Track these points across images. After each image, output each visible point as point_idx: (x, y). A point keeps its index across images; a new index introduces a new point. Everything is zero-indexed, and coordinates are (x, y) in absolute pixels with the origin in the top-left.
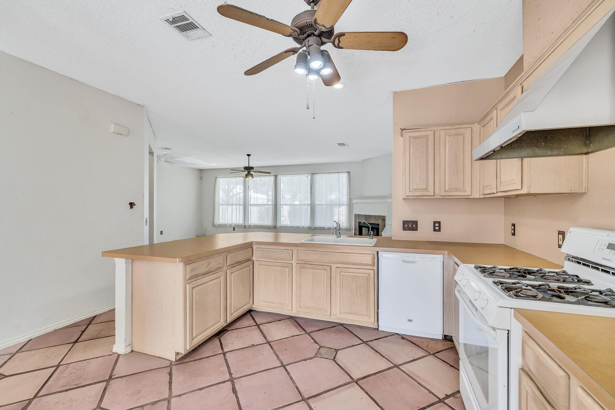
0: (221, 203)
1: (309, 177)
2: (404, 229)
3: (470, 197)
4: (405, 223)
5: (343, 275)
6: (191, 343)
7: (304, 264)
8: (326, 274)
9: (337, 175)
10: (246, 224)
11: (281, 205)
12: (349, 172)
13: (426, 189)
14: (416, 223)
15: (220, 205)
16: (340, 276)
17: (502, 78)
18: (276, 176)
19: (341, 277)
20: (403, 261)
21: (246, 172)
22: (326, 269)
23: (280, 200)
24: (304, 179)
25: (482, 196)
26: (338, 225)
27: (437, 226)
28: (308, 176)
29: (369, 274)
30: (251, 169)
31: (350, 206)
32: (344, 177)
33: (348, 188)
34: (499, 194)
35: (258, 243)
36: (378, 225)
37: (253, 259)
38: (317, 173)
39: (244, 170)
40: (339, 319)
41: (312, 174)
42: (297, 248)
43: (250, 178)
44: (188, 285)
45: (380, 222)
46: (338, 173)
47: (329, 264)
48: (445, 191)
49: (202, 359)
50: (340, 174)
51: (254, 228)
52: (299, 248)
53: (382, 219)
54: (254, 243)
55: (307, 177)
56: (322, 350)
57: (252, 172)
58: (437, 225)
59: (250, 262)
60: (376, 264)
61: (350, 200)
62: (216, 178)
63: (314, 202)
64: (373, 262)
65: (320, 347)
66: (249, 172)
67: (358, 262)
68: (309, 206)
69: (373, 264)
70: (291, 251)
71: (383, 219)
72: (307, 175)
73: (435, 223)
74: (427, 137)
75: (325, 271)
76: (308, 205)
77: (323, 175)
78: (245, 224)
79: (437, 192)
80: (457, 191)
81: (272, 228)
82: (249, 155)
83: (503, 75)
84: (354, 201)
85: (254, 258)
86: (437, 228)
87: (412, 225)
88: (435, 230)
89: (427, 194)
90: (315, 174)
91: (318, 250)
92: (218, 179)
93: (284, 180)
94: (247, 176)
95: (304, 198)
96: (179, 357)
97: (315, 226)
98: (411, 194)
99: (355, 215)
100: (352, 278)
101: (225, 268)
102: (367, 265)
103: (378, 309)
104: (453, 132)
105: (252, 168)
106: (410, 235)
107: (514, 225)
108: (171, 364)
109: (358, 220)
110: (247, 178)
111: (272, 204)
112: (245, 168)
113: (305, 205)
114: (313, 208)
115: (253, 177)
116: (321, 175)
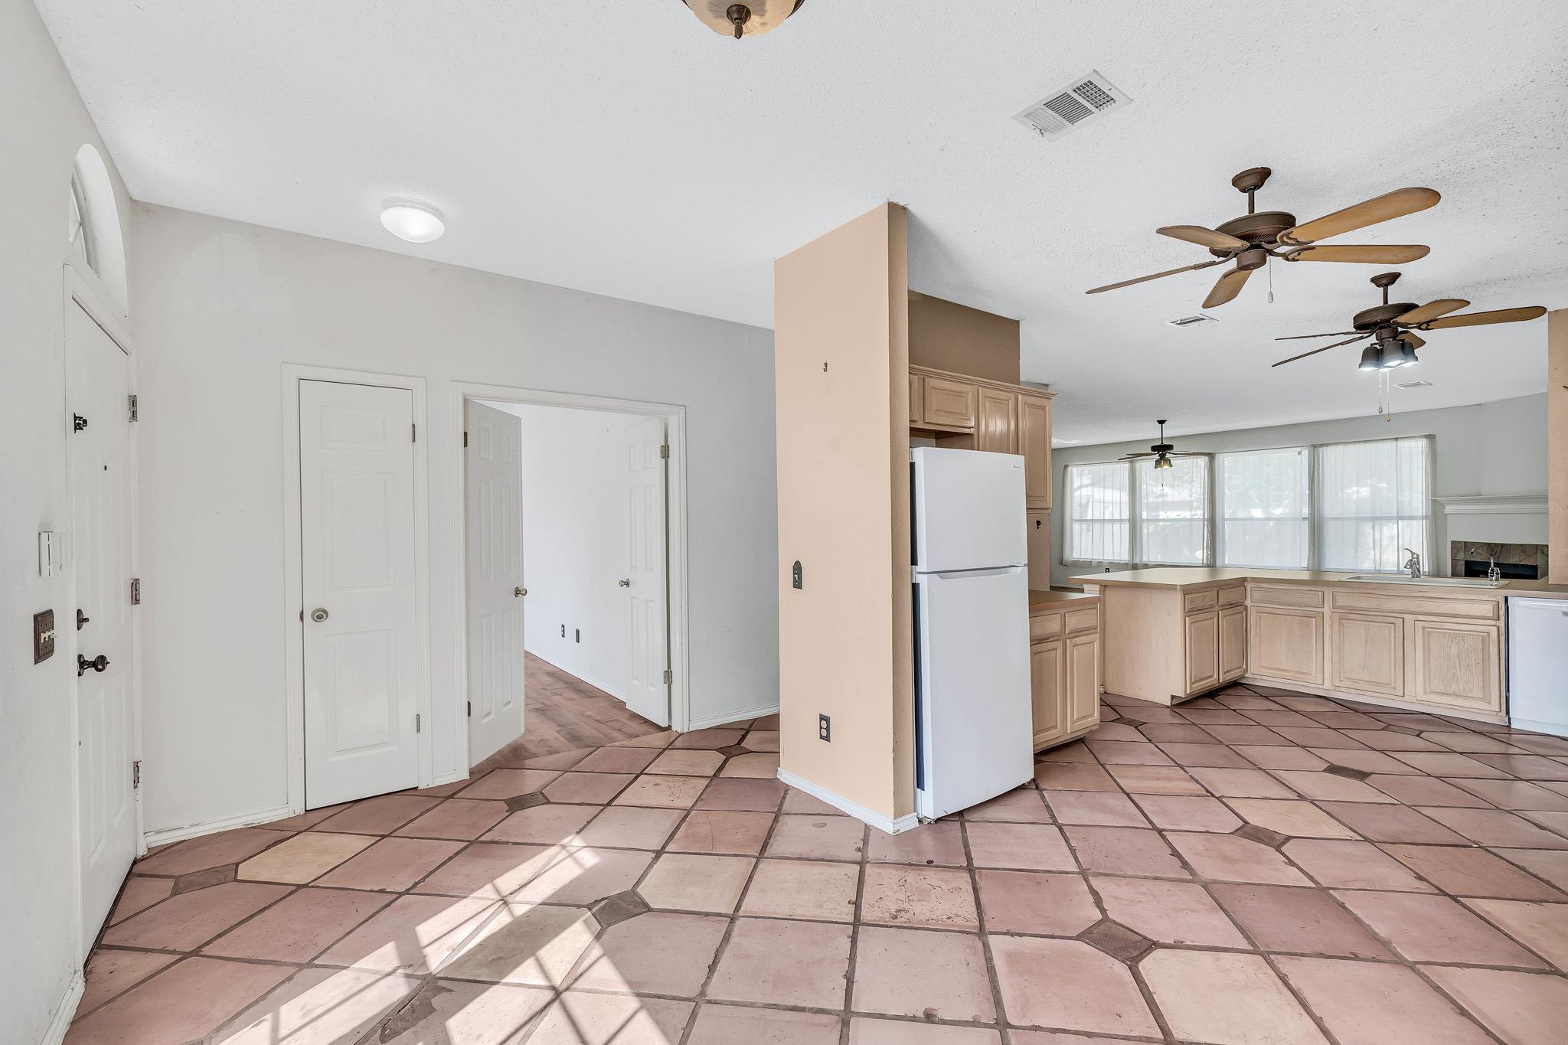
0: (1076, 516)
1: (1305, 452)
5: (1429, 633)
6: (1191, 689)
7: (1346, 614)
8: (1393, 628)
9: (1392, 444)
10: (1136, 561)
11: (1224, 519)
12: (1431, 437)
15: (1073, 520)
16: (1423, 635)
18: (1211, 456)
19: (1426, 636)
20: (1564, 613)
21: (1157, 457)
22: (1394, 622)
23: (1223, 510)
24: (1293, 460)
26: (1415, 556)
28: (1303, 452)
29: (1488, 633)
30: (1167, 449)
31: (1436, 519)
32: (1417, 448)
33: (1429, 476)
35: (1255, 580)
36: (1535, 568)
37: (1246, 603)
38: (1328, 445)
39: (1151, 452)
40: (1421, 702)
41: (1314, 446)
42: (1332, 589)
43: (1166, 467)
44: (1187, 618)
46: (1396, 439)
47: (1399, 615)
50: (1399, 441)
52: (1337, 589)
53: (1537, 549)
54: (1249, 580)
55: (1299, 453)
56: (1391, 727)
57: (1168, 456)
59: (1241, 609)
60: (1503, 619)
61: (1436, 505)
62: (1066, 466)
63: (1319, 510)
64: (1496, 613)
65: (1389, 725)
66: (1162, 457)
67: (1464, 612)
68: (1307, 522)
69: (1496, 617)
70: (1320, 594)
71: (1542, 550)
72: (1299, 449)
75: (1393, 625)
76: (1304, 519)
78: (1134, 562)
82: (1161, 422)
84: (1448, 509)
85: (1248, 603)
90: (1322, 445)
91: (1377, 592)
92: (1069, 468)
93: (1229, 462)
94: (1158, 463)
95: (1291, 503)
96: (1175, 702)
99: (1453, 542)
100: (1450, 639)
101: (1217, 608)
102: (1482, 618)
103: (1508, 691)
105: (1170, 447)
108: (1168, 707)
109: (1461, 556)
110: (1159, 469)
111: (1201, 517)
112: (1154, 448)
113: (1295, 519)
114: (1316, 528)
115: (1171, 466)
116: (1341, 448)
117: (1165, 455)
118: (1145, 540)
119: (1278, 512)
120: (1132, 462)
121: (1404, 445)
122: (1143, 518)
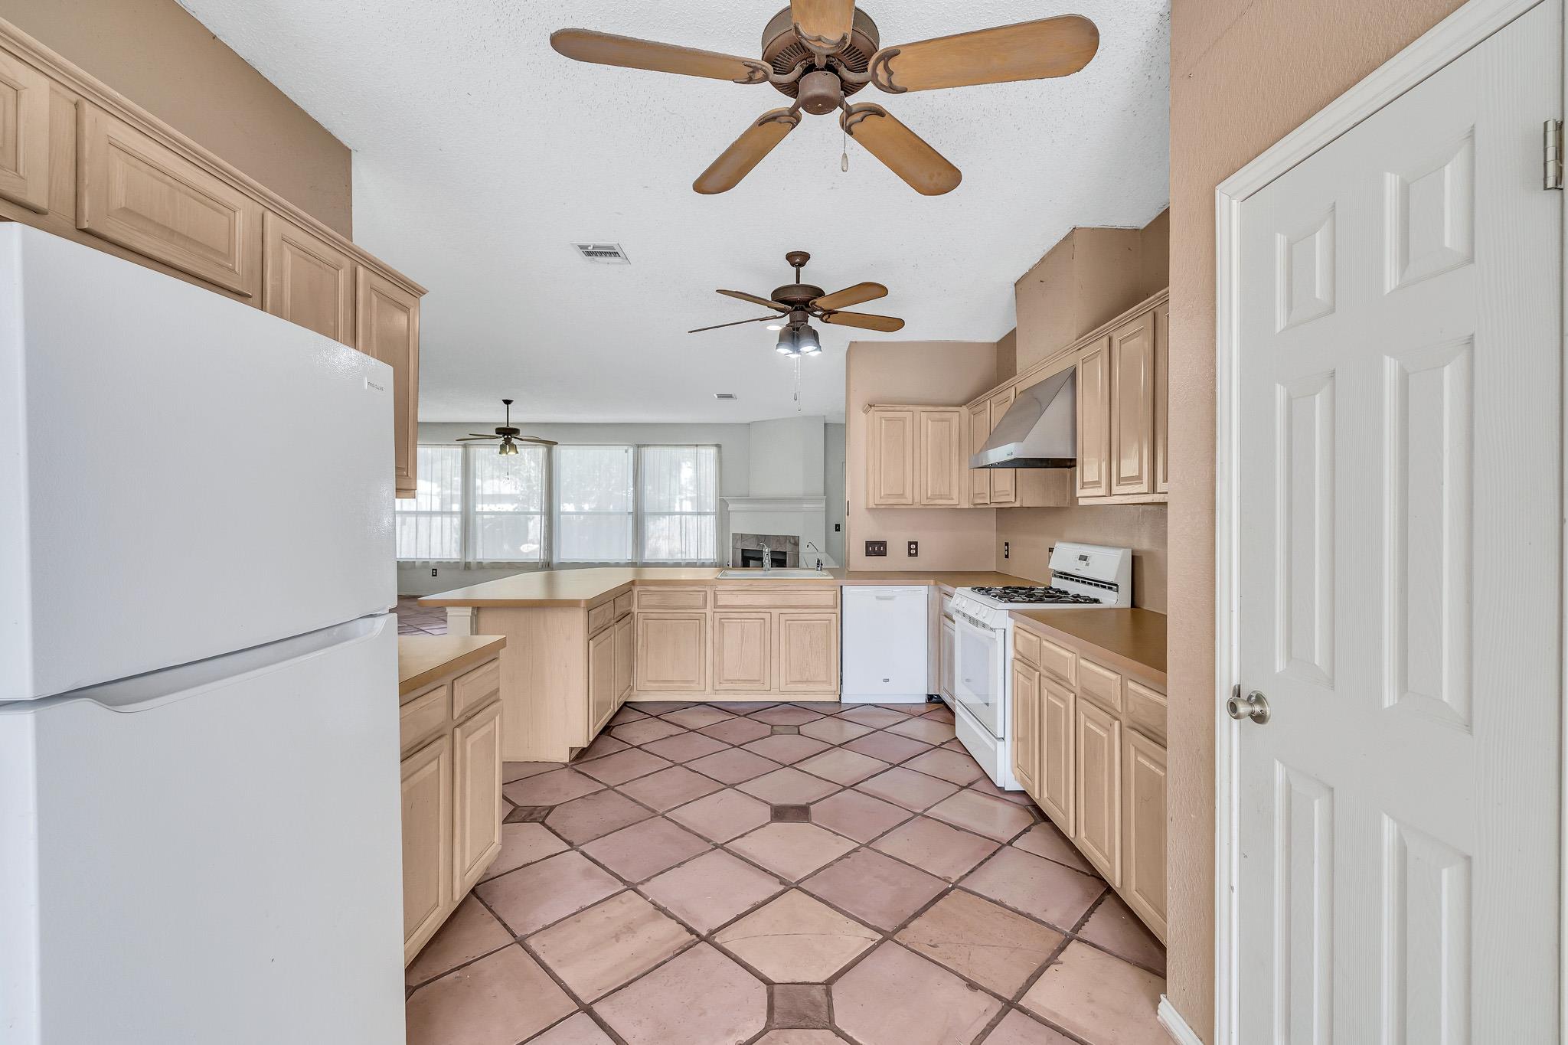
1: (631, 451)
2: (868, 554)
3: (958, 507)
4: (868, 544)
5: (789, 624)
6: (593, 734)
7: (725, 613)
8: (763, 624)
9: (692, 450)
10: (470, 559)
12: (718, 446)
13: (902, 495)
14: (883, 544)
16: (785, 627)
17: (994, 343)
18: (550, 445)
19: (788, 628)
20: (877, 598)
21: (502, 441)
22: (763, 617)
24: (621, 457)
25: (972, 506)
27: (913, 549)
28: (629, 451)
29: (830, 620)
30: (514, 433)
31: (723, 516)
32: (710, 454)
33: (718, 479)
34: (993, 506)
35: (644, 582)
36: (785, 553)
37: (633, 610)
38: (648, 445)
39: (495, 434)
40: (783, 693)
41: (638, 446)
42: (713, 588)
43: (512, 453)
44: (590, 641)
45: (788, 548)
46: (697, 445)
47: (768, 610)
48: (927, 498)
49: (610, 755)
50: (699, 448)
51: (493, 568)
53: (792, 541)
54: (637, 583)
55: (626, 451)
56: (775, 728)
57: (514, 441)
58: (913, 546)
59: (630, 617)
60: (839, 605)
61: (722, 503)
65: (772, 726)
66: (508, 442)
67: (814, 603)
68: (630, 518)
69: (835, 605)
70: (703, 594)
71: (795, 542)
72: (626, 448)
73: (910, 543)
74: (903, 420)
75: (763, 621)
76: (629, 513)
77: (662, 448)
78: (467, 561)
79: (917, 499)
80: (941, 498)
81: (540, 566)
82: (507, 402)
83: (996, 340)
84: (731, 507)
85: (635, 609)
86: (913, 552)
87: (879, 548)
88: (910, 555)
89: (904, 501)
90: (644, 446)
91: (751, 589)
93: (568, 456)
94: (503, 448)
96: (574, 755)
97: (644, 561)
98: (882, 501)
99: (733, 534)
100: (805, 628)
101: (613, 622)
102: (827, 607)
104: (937, 416)
105: (515, 431)
106: (876, 563)
107: (1007, 544)
108: (566, 765)
109: (740, 546)
110: (504, 455)
111: (539, 511)
112: (499, 431)
113: (621, 514)
114: (638, 520)
115: (517, 452)
116: (658, 449)
117: (510, 439)
118: (479, 535)
119: (586, 507)
120: (465, 446)
121: (702, 451)
122: (477, 510)
